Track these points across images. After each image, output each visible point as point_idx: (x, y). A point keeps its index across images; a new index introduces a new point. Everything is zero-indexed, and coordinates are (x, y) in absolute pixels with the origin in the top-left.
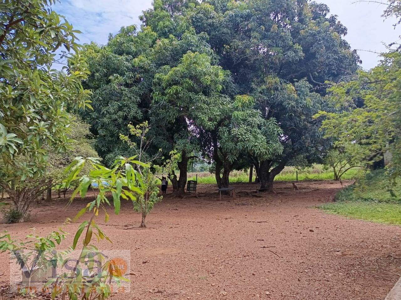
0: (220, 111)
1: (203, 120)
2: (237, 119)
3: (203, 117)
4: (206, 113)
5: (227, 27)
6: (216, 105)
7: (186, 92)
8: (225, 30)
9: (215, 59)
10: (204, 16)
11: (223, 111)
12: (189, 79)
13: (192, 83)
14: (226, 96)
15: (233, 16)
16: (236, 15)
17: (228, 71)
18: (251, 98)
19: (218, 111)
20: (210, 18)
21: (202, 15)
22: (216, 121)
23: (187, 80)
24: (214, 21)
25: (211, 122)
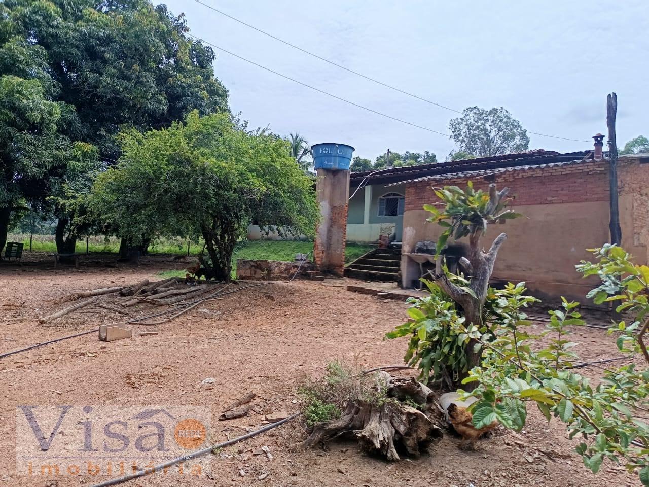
0: (51, 157)
1: (26, 165)
2: (74, 170)
3: (26, 161)
4: (30, 157)
5: (77, 47)
6: (47, 148)
7: (3, 125)
8: (73, 50)
9: (54, 86)
10: (44, 19)
11: (56, 157)
12: (10, 111)
13: (12, 115)
14: (67, 138)
15: (85, 34)
16: (90, 33)
17: (73, 105)
18: (95, 148)
19: (49, 156)
20: (53, 27)
21: (40, 18)
22: (46, 169)
23: (6, 111)
24: (58, 32)
25: (37, 169)
